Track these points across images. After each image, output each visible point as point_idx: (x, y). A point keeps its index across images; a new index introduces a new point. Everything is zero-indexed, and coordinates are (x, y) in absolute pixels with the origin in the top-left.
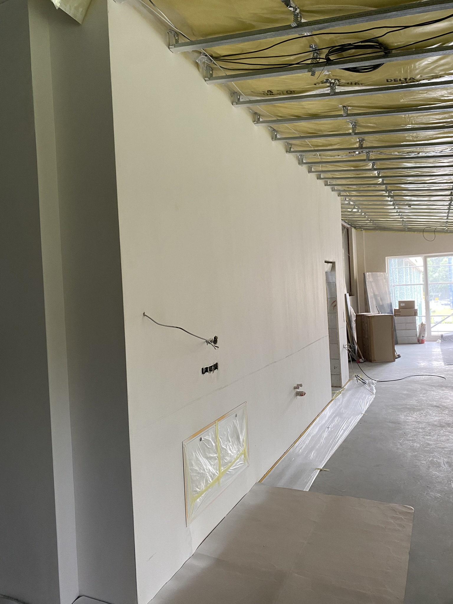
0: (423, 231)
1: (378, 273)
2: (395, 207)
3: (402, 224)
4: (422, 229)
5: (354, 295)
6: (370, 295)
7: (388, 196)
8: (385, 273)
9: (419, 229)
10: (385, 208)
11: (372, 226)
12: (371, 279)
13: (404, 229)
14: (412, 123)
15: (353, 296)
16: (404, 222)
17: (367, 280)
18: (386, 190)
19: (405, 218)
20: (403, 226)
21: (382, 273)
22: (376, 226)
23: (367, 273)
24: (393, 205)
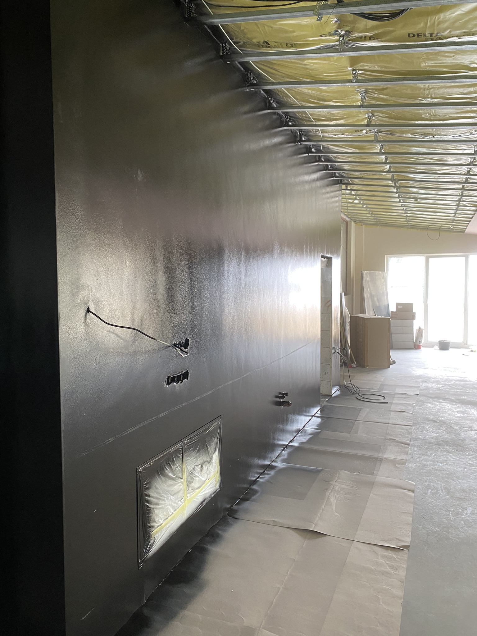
0: (427, 229)
1: (376, 272)
2: (400, 200)
3: (405, 220)
4: (426, 227)
5: (350, 295)
6: (366, 295)
7: (394, 187)
8: (384, 272)
9: (423, 227)
10: (389, 200)
11: (373, 220)
12: (368, 279)
13: (407, 225)
14: (431, 96)
15: (348, 295)
16: (408, 218)
17: (364, 279)
18: (392, 180)
19: (409, 213)
20: (406, 222)
21: (380, 272)
22: (377, 220)
23: (365, 272)
24: (399, 197)
